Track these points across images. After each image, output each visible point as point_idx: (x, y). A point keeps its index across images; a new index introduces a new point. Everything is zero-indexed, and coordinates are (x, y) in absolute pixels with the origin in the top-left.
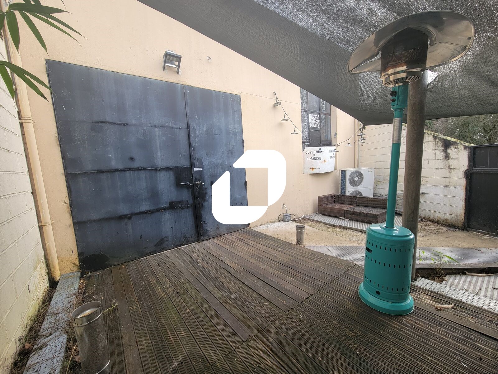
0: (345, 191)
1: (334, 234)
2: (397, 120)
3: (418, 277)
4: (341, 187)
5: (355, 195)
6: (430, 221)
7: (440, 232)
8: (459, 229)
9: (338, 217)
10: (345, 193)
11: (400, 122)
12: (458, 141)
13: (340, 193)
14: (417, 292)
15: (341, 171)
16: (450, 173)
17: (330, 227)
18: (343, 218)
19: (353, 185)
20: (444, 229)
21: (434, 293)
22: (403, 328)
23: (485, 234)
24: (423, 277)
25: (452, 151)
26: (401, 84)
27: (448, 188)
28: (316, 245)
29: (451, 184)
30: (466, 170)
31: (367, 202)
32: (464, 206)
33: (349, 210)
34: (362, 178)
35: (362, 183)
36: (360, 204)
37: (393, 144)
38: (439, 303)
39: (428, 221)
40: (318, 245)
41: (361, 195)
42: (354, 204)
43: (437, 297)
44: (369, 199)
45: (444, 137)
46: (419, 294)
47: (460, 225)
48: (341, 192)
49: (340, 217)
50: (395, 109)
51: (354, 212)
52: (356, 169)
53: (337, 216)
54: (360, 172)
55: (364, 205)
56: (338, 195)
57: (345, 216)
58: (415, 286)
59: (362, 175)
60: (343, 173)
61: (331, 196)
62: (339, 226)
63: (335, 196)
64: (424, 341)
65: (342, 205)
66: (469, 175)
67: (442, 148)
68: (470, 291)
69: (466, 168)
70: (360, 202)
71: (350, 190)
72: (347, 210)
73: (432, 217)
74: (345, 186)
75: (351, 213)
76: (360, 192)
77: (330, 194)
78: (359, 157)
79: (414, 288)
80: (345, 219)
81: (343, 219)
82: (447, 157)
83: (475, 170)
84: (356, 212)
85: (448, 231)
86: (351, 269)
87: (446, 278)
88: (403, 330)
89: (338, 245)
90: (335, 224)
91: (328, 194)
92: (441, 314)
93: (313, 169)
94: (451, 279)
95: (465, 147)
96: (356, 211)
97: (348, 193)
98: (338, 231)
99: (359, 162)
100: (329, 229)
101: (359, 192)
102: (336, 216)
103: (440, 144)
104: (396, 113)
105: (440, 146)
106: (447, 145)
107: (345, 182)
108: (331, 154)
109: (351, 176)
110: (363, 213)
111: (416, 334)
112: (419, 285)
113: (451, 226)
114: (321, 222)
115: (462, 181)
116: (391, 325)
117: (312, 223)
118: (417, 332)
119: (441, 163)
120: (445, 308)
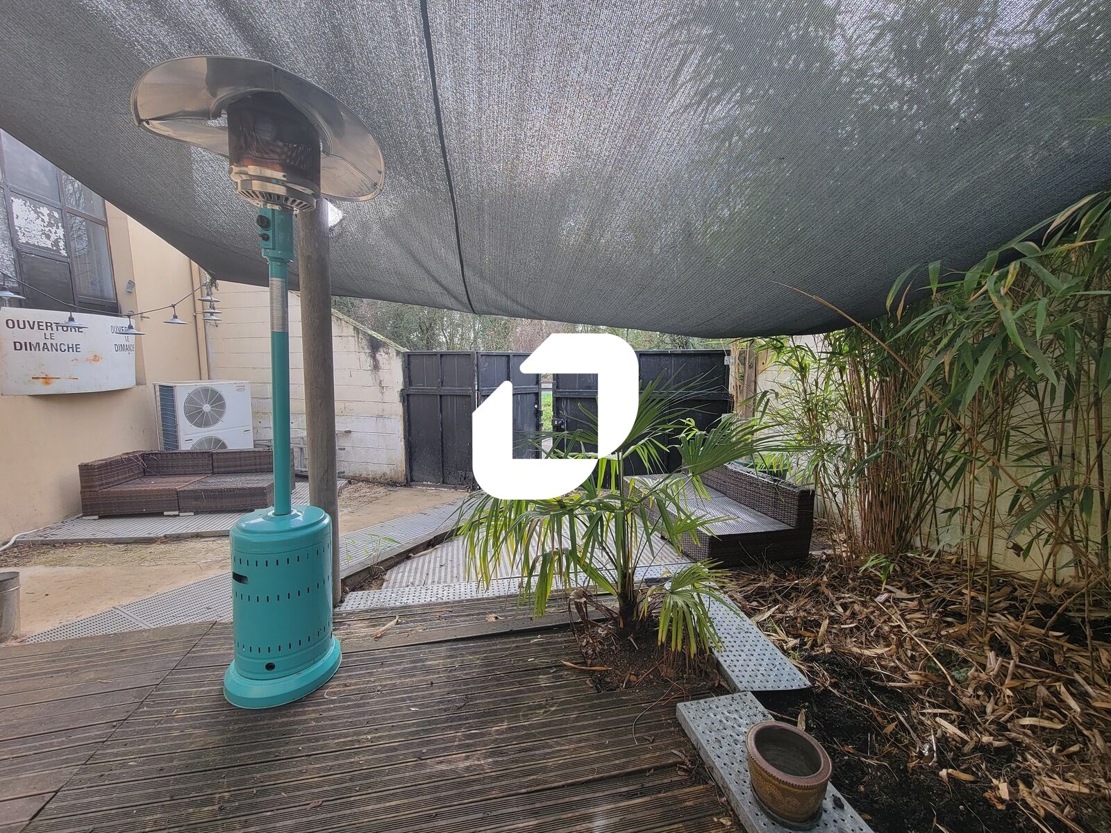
0: (177, 441)
1: (147, 563)
2: (276, 282)
3: (347, 593)
4: (163, 430)
5: (206, 448)
6: (363, 481)
7: (377, 498)
8: (401, 486)
9: (160, 514)
10: (177, 447)
11: (282, 288)
12: (388, 341)
13: (160, 447)
14: (345, 624)
15: (157, 388)
16: (382, 393)
17: (130, 547)
18: (177, 513)
19: (199, 425)
20: (382, 490)
21: (372, 610)
22: (324, 711)
23: (430, 486)
24: (354, 591)
25: (381, 356)
26: (277, 207)
27: (381, 420)
28: (79, 619)
29: (385, 413)
30: (402, 390)
31: (238, 463)
32: (404, 447)
33: (191, 488)
34: (223, 406)
35: (225, 418)
36: (223, 470)
37: (273, 333)
38: (379, 625)
39: (359, 481)
40: (86, 614)
41: (224, 446)
42: (206, 470)
43: (375, 616)
44: (242, 455)
45: (370, 332)
46: (349, 625)
47: (402, 479)
48: (165, 444)
49: (165, 513)
50: (270, 258)
51: (205, 491)
52: (205, 383)
53: (157, 510)
54: (214, 392)
55: (232, 469)
56: (156, 454)
57: (182, 505)
58: (341, 614)
59: (220, 398)
60: (167, 393)
61: (129, 460)
62: (165, 536)
63: (145, 456)
64: (361, 710)
65: (171, 479)
66: (406, 397)
67: (368, 351)
68: (417, 583)
69: (401, 387)
70: (222, 464)
71: (190, 437)
72: (186, 488)
73: (364, 475)
74: (175, 426)
75: (195, 495)
76: (220, 441)
77: (127, 454)
78: (210, 355)
79: (340, 618)
80: (181, 514)
81: (175, 516)
82: (376, 367)
83: (411, 392)
84: (212, 491)
85: (388, 493)
86: (202, 642)
87: (386, 577)
88: (324, 714)
89: (160, 590)
90: (151, 536)
91: (121, 454)
92: (384, 643)
93: (47, 380)
94: (393, 576)
95: (398, 353)
96: (213, 487)
97: (185, 446)
98: (161, 553)
99: (212, 366)
100: (131, 554)
101: (218, 441)
102: (151, 510)
103: (364, 343)
104: (273, 267)
105: (366, 347)
106: (375, 346)
107: (175, 416)
108: (121, 340)
109: (190, 400)
110: (230, 490)
111: (348, 707)
112: (349, 608)
113: (392, 484)
114: (97, 541)
115: (399, 409)
116: (301, 721)
117: (60, 553)
118: (348, 701)
119: (368, 378)
120: (388, 629)
